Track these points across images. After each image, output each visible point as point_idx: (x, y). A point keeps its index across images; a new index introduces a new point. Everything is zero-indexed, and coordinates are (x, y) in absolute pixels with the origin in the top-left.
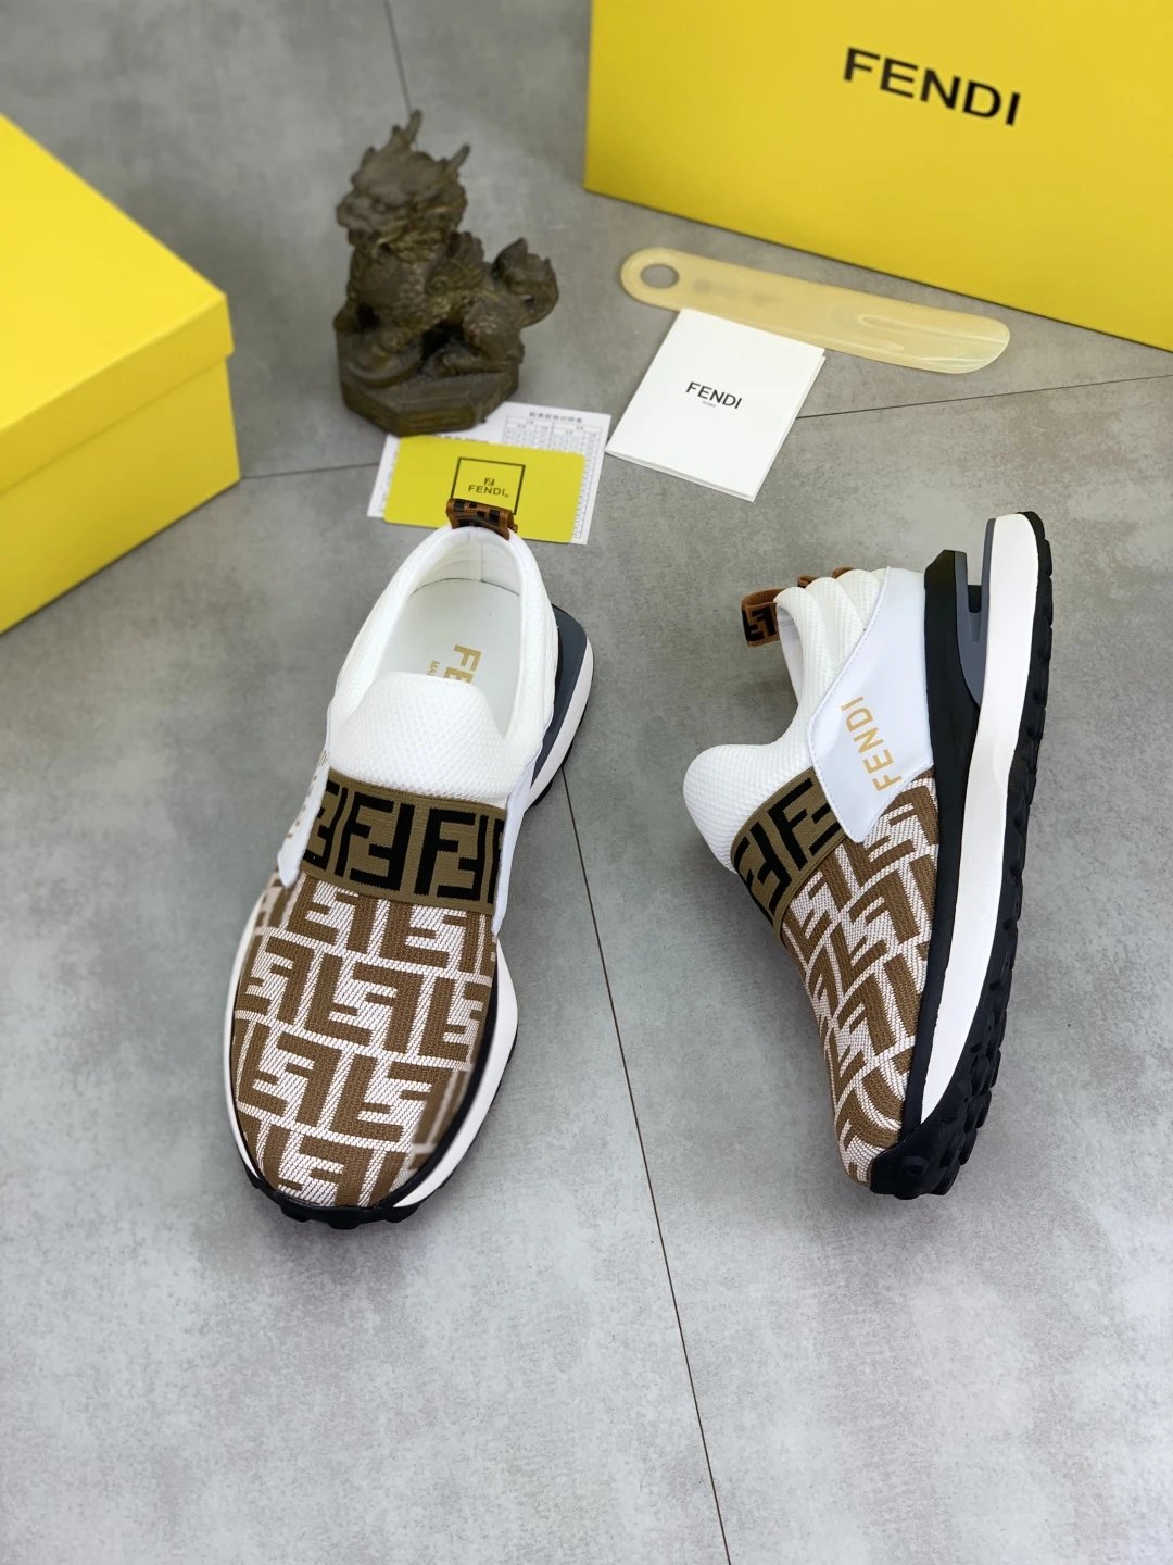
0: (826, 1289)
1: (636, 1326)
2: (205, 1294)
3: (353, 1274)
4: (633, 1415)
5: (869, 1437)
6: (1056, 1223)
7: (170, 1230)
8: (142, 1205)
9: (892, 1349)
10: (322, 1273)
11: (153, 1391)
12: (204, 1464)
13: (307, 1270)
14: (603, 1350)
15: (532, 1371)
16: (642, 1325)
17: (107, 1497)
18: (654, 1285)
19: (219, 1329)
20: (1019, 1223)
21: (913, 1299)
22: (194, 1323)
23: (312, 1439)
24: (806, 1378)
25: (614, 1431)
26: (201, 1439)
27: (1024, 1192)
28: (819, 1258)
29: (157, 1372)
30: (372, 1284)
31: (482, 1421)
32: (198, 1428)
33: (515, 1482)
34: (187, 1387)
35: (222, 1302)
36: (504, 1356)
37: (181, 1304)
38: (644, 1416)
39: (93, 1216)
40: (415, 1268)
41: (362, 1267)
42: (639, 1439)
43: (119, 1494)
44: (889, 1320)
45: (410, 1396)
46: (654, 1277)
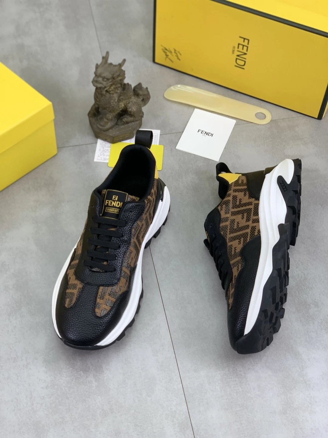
0: (223, 372)
1: (169, 384)
2: (47, 377)
3: (89, 371)
6: (287, 352)
9: (242, 388)
11: (33, 405)
12: (48, 425)
14: (160, 391)
15: (140, 397)
16: (171, 383)
17: (21, 436)
18: (174, 372)
19: (52, 387)
21: (247, 374)
22: (44, 386)
23: (78, 418)
24: (218, 397)
25: (164, 414)
26: (47, 419)
29: (34, 400)
30: (94, 374)
31: (126, 412)
32: (46, 415)
33: (136, 429)
34: (43, 404)
35: (52, 380)
36: (132, 393)
38: (172, 409)
39: (15, 356)
40: (107, 369)
41: (91, 369)
42: (171, 416)
43: (24, 435)
46: (174, 370)
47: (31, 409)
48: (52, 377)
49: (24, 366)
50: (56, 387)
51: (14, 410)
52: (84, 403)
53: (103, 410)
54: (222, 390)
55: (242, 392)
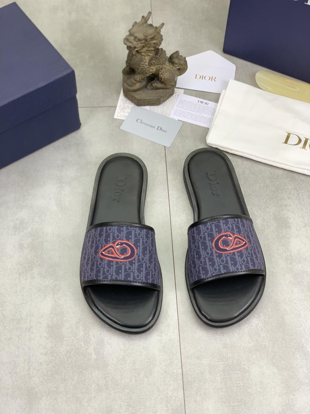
0: (226, 362)
1: (169, 367)
2: (48, 344)
3: (90, 343)
4: (165, 393)
5: (233, 408)
6: (296, 350)
7: (40, 324)
8: (33, 316)
9: (243, 383)
10: (81, 341)
11: (30, 370)
12: (41, 393)
13: (77, 340)
14: (159, 373)
15: (138, 377)
16: (171, 367)
17: (13, 400)
18: (176, 355)
19: (51, 354)
20: (286, 349)
21: (251, 368)
22: (43, 352)
23: (73, 389)
24: (217, 389)
25: (159, 397)
26: (42, 386)
27: (288, 340)
28: (225, 353)
29: (32, 365)
30: (95, 346)
31: (121, 390)
32: (41, 382)
33: (129, 409)
34: (39, 370)
35: (52, 347)
36: (130, 372)
37: (41, 346)
38: (168, 394)
39: (19, 317)
40: (108, 343)
41: (93, 341)
42: (166, 400)
43: (17, 399)
44: (243, 374)
45: (102, 380)
46: (176, 353)
47: (27, 374)
48: (52, 344)
49: (26, 329)
50: (55, 354)
51: (11, 373)
52: (80, 376)
53: (98, 385)
54: (222, 382)
55: (243, 387)
